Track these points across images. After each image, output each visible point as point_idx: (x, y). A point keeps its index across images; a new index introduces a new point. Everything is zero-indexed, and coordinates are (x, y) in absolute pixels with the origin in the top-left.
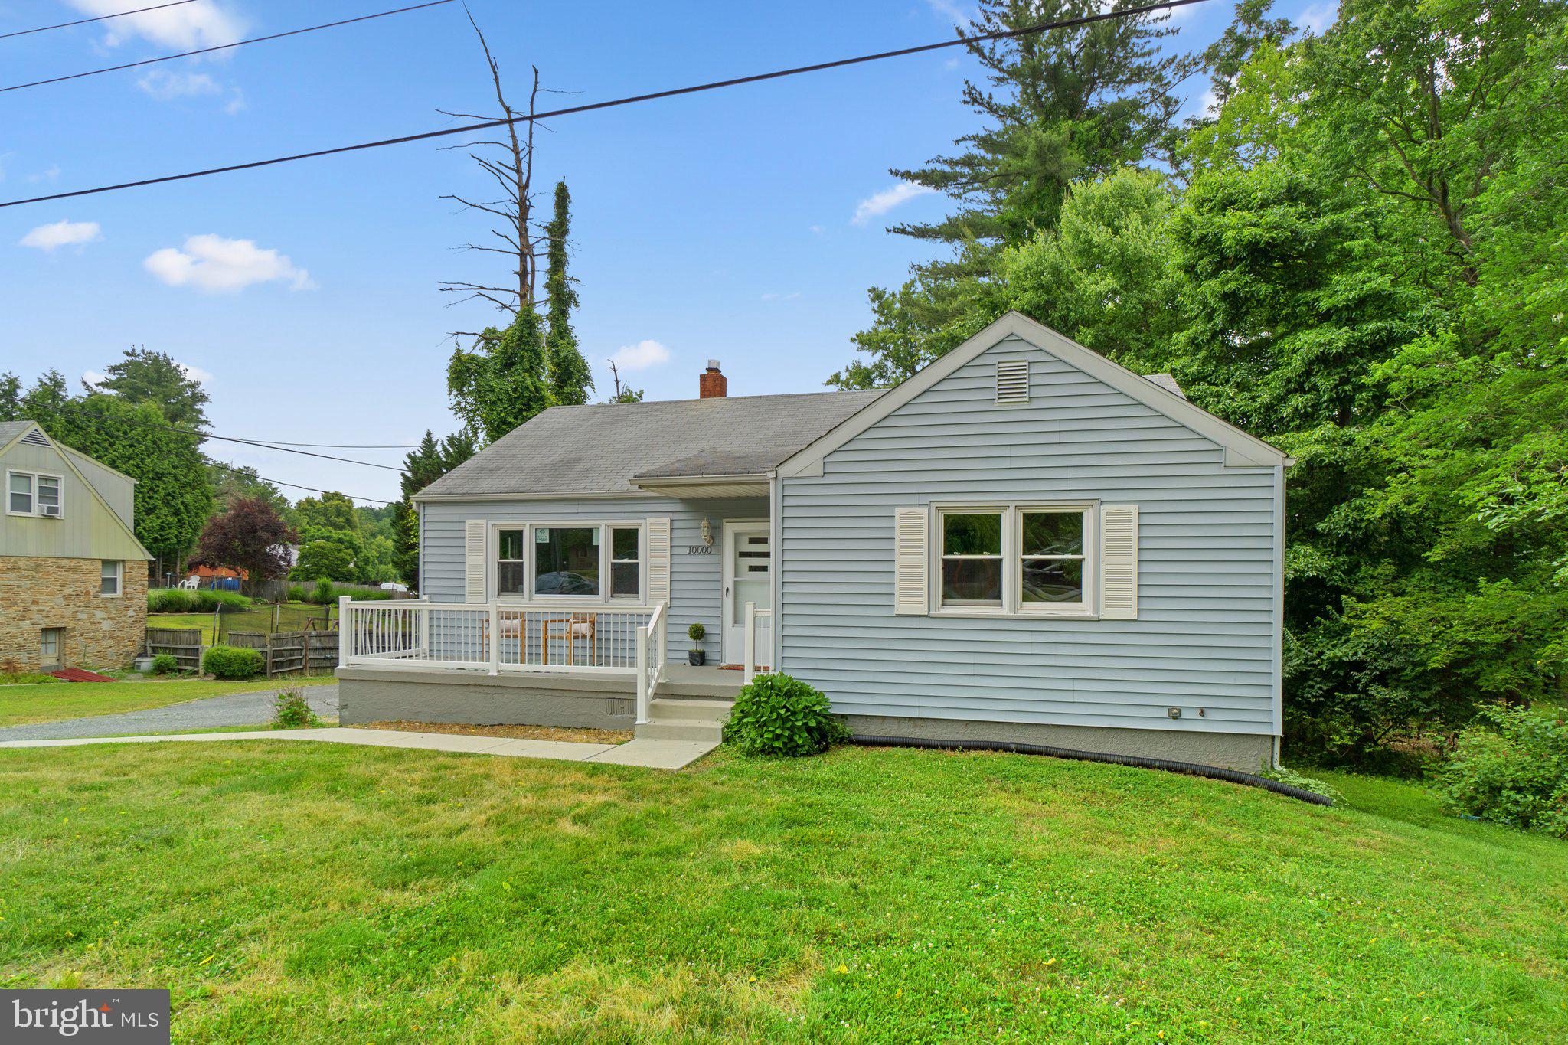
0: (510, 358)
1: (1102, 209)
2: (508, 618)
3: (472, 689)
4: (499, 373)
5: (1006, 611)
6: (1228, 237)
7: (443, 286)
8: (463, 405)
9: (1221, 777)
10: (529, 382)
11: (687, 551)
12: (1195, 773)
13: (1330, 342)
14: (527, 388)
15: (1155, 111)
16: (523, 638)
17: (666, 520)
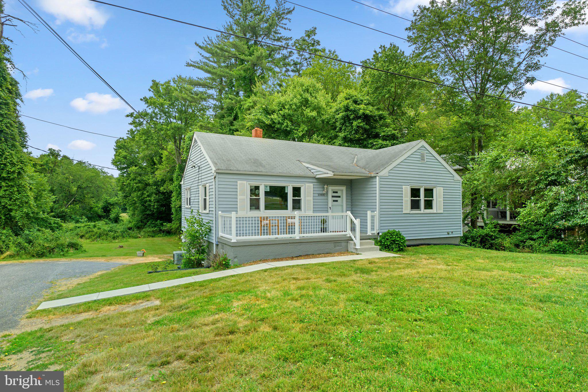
5: (422, 212)
11: (318, 195)
16: (278, 226)
17: (312, 185)
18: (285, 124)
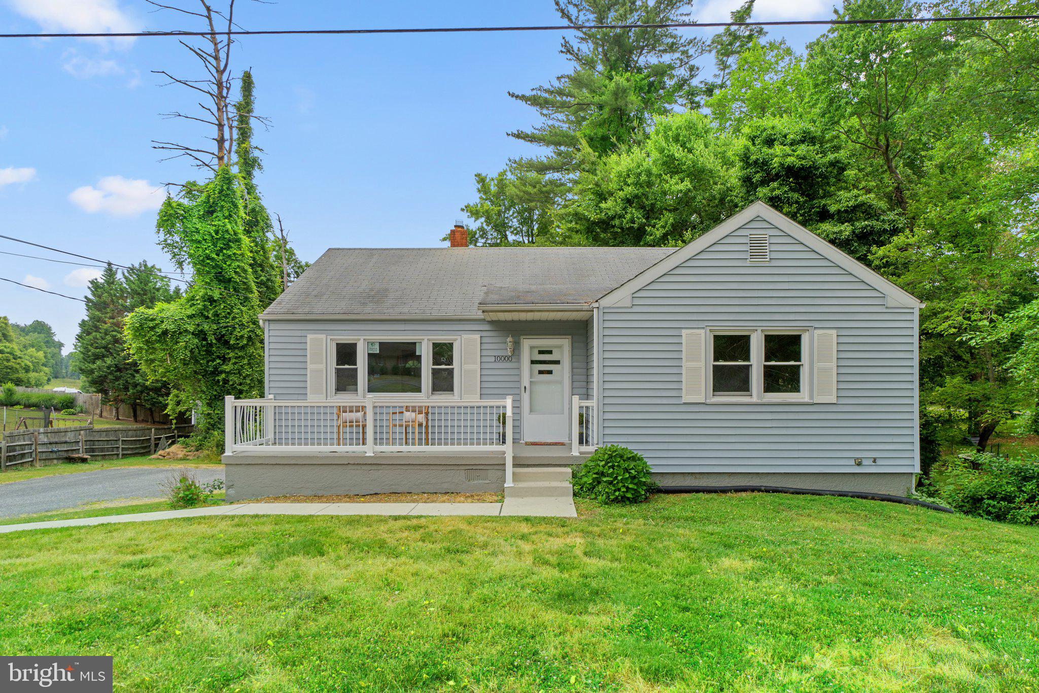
0: (211, 207)
1: (678, 135)
2: (351, 411)
3: (350, 467)
4: (201, 218)
5: (754, 399)
6: (775, 163)
7: (157, 145)
8: (169, 241)
9: (889, 500)
10: (229, 226)
11: (493, 359)
12: (873, 499)
13: (841, 232)
14: (227, 231)
15: (682, 72)
17: (477, 337)
18: (628, 216)
